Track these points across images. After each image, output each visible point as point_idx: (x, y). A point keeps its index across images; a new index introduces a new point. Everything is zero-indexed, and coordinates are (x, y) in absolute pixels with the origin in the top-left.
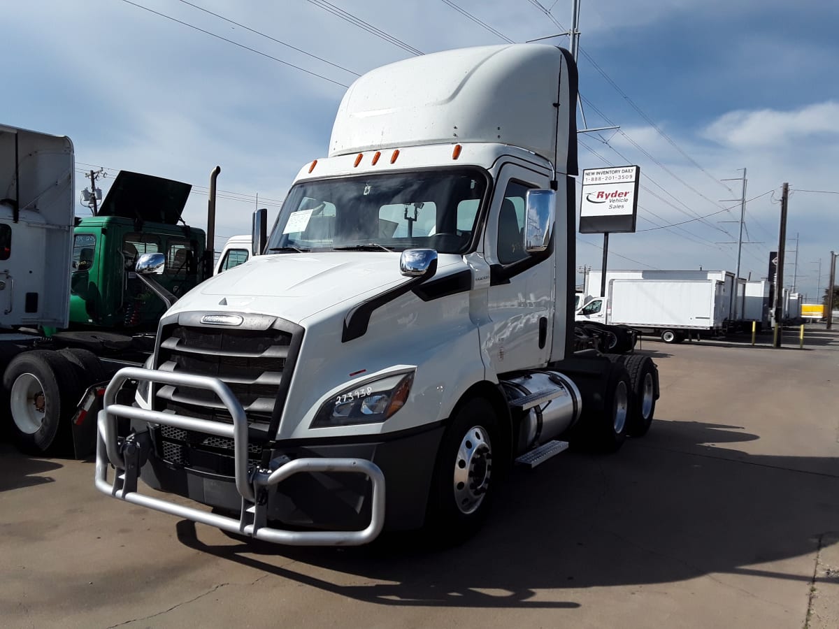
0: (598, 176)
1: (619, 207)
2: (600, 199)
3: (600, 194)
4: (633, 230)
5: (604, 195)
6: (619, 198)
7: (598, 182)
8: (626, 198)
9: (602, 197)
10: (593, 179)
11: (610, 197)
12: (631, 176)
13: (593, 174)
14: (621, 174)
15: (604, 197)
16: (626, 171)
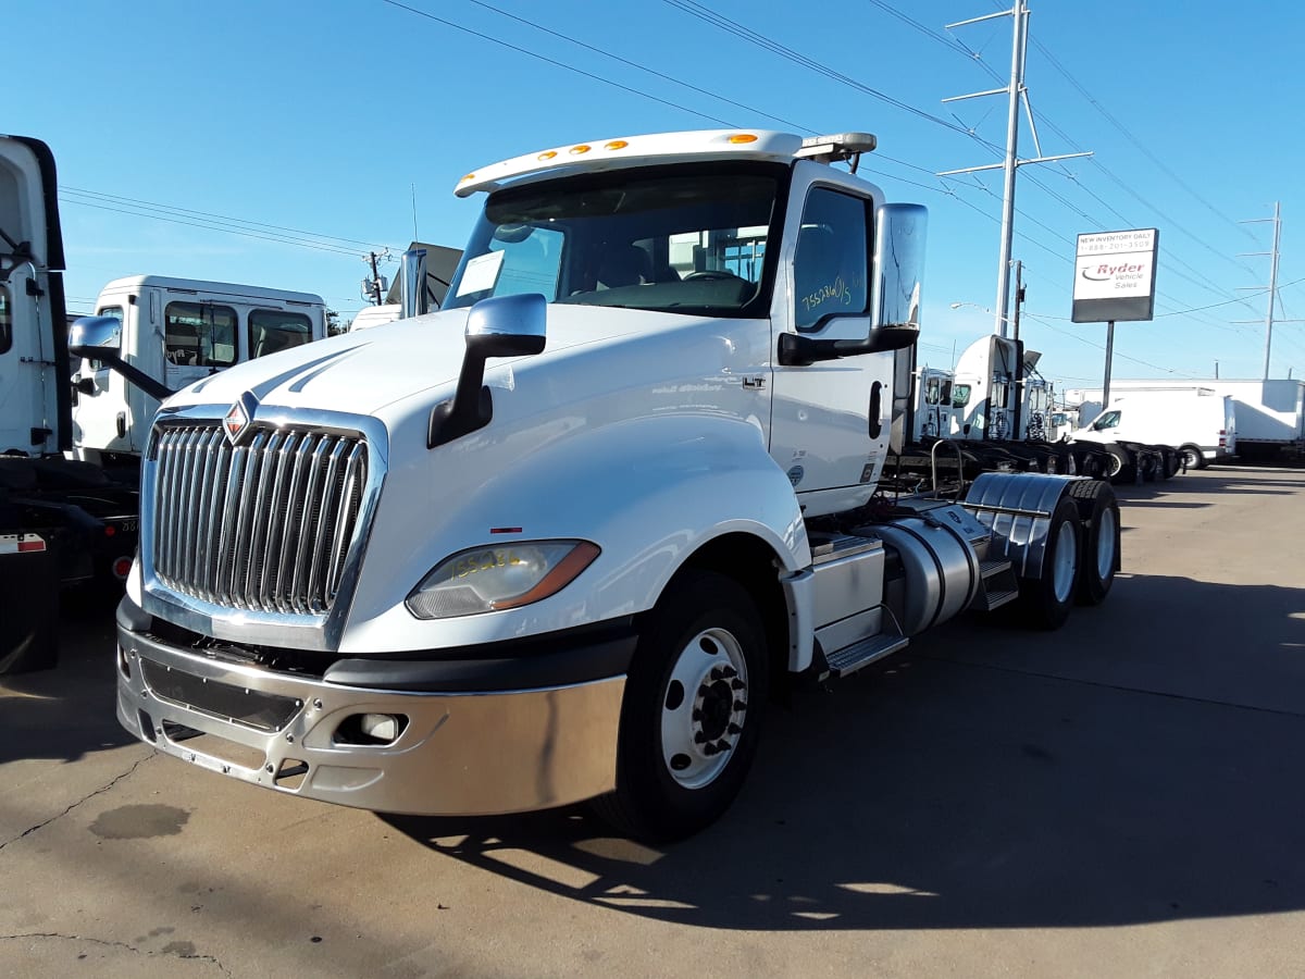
0: (1099, 243)
1: (1129, 286)
2: (1102, 275)
3: (1103, 269)
4: (1150, 317)
5: (1108, 269)
6: (1129, 274)
7: (1099, 252)
8: (1140, 273)
9: (1105, 271)
10: (1091, 248)
11: (1116, 272)
12: (1147, 244)
13: (1092, 240)
14: (1132, 240)
15: (1108, 271)
16: (1140, 236)
